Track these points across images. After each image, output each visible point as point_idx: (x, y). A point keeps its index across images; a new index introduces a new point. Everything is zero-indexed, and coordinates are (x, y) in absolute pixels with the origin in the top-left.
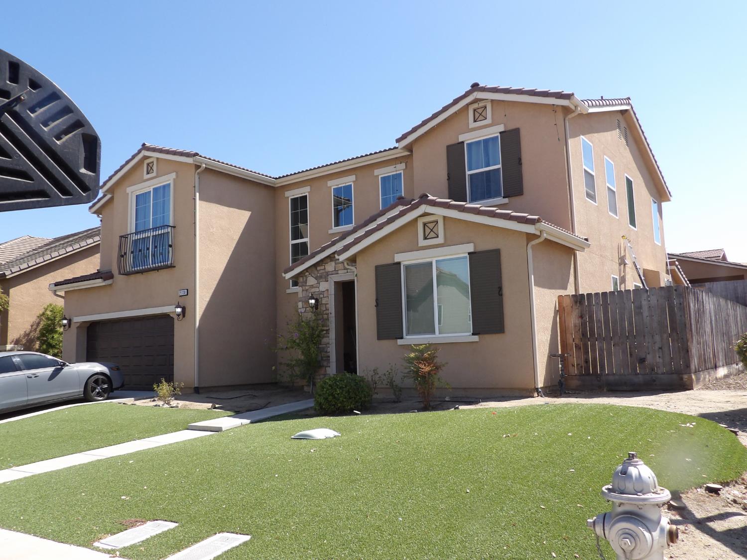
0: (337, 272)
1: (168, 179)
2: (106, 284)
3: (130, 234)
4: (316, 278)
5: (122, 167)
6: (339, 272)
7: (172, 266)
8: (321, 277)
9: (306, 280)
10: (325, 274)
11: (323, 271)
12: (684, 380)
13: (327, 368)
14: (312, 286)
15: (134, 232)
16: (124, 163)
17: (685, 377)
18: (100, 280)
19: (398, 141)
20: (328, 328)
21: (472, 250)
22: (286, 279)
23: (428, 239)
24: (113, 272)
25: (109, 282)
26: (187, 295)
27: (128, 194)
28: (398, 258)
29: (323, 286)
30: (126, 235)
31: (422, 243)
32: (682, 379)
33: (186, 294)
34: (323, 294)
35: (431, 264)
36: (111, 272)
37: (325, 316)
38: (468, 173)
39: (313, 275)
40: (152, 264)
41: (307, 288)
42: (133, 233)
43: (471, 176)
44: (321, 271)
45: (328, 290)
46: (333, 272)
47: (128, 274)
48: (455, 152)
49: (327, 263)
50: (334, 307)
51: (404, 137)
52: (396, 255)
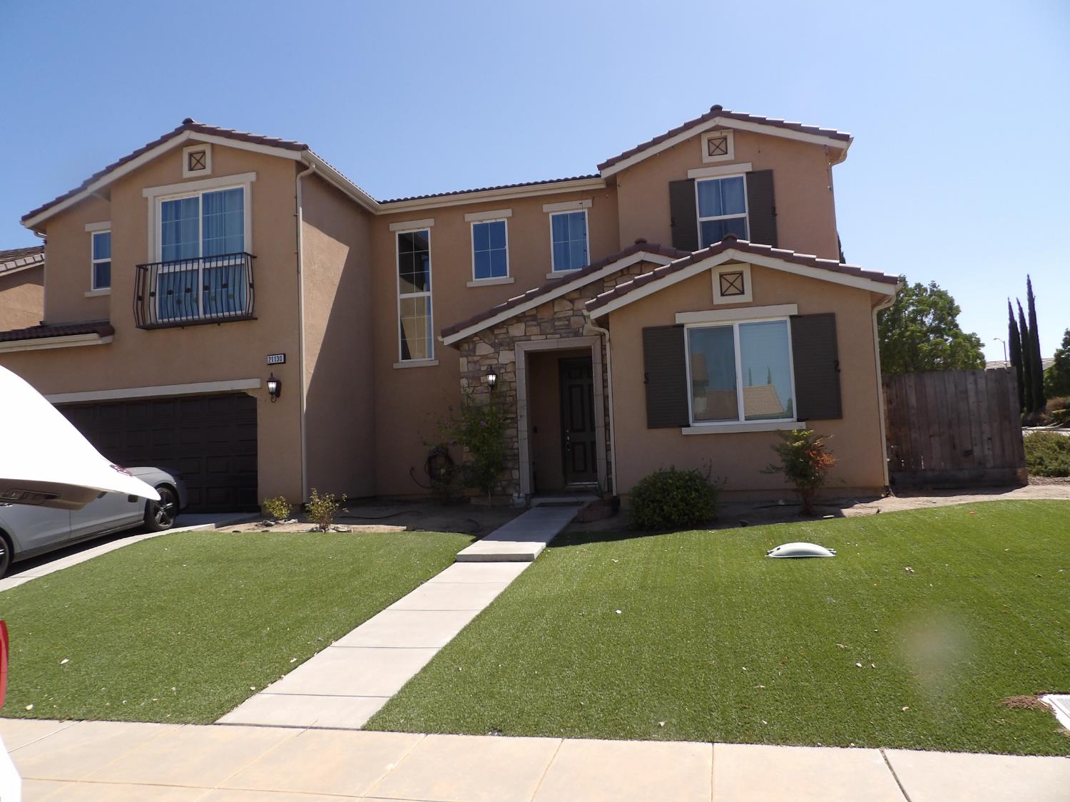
0: (527, 338)
1: (243, 182)
2: (104, 343)
3: (151, 265)
4: (492, 345)
5: (137, 154)
6: (533, 338)
7: (248, 318)
8: (501, 344)
9: (475, 348)
10: (508, 340)
11: (504, 336)
12: (1019, 474)
13: (513, 471)
14: (485, 357)
15: (161, 261)
16: (143, 146)
17: (1020, 471)
18: (95, 336)
19: (601, 167)
20: (513, 416)
21: (795, 313)
22: (445, 344)
23: (726, 295)
24: (112, 324)
25: (108, 339)
26: (285, 363)
27: (147, 199)
28: (680, 319)
29: (505, 357)
30: (145, 265)
31: (718, 300)
32: (1015, 473)
33: (283, 361)
34: (505, 369)
35: (730, 328)
36: (109, 322)
37: (509, 399)
38: (700, 219)
39: (487, 341)
40: (205, 313)
41: (475, 359)
42: (158, 264)
43: (703, 223)
44: (501, 336)
45: (514, 362)
46: (522, 338)
47: (150, 328)
48: (682, 193)
49: (512, 325)
50: (525, 386)
51: (610, 163)
52: (677, 314)
